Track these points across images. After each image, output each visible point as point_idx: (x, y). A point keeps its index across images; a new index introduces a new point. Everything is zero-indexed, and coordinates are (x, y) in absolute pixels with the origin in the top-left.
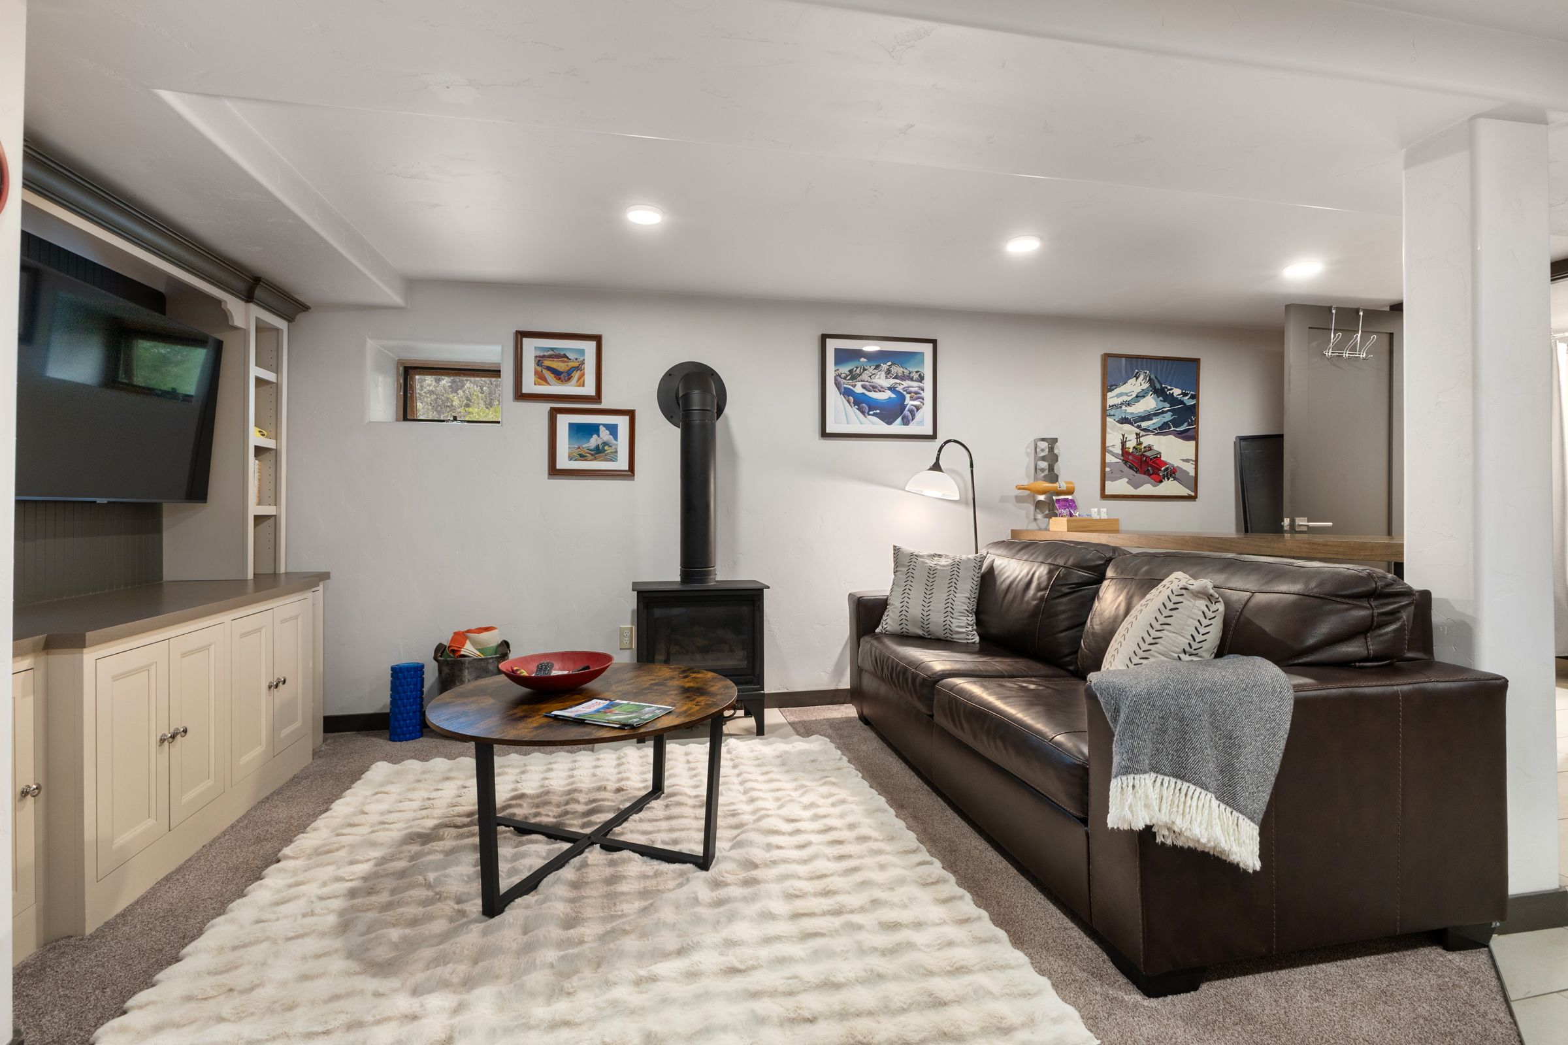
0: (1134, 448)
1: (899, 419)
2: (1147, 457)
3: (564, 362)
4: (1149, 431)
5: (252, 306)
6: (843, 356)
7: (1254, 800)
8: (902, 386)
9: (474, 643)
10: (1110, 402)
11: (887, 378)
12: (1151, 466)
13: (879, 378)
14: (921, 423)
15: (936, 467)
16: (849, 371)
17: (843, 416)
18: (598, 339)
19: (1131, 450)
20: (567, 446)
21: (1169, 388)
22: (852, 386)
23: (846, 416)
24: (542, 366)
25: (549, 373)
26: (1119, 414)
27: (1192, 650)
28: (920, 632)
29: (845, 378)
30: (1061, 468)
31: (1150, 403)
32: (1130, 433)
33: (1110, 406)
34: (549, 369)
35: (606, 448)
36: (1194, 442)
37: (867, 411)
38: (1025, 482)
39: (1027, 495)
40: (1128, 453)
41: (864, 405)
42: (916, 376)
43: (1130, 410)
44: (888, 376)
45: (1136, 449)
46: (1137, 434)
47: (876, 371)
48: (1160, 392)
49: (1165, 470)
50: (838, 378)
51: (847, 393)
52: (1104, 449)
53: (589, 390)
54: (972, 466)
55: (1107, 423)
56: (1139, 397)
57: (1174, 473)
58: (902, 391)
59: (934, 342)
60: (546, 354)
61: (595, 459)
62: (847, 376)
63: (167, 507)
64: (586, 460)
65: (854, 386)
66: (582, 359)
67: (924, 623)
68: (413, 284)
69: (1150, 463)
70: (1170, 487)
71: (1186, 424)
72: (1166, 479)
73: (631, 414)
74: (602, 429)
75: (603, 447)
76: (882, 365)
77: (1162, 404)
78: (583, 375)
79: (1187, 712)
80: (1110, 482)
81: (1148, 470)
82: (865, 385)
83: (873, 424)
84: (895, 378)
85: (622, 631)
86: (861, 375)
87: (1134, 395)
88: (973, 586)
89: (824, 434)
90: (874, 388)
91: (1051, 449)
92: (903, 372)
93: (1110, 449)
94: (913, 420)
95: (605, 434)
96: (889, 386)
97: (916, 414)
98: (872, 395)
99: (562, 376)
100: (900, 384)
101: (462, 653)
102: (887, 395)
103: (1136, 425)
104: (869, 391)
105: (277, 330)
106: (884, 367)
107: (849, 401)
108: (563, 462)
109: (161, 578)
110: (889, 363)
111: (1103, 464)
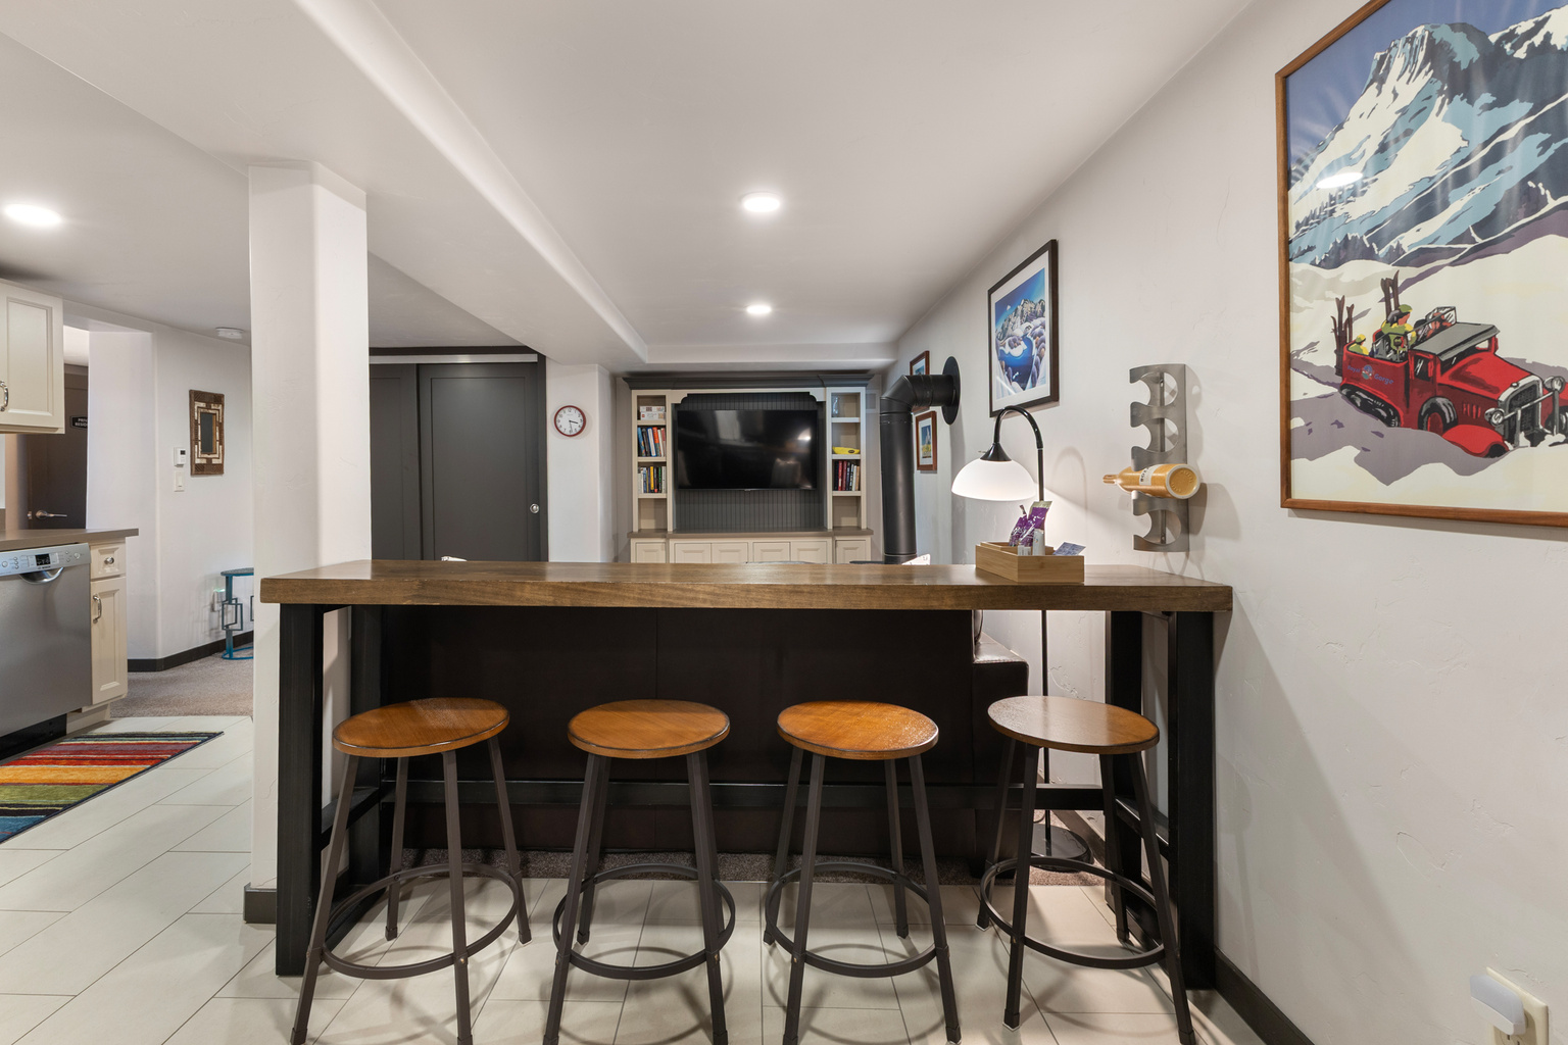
0: (1378, 336)
2: (1430, 356)
4: (1432, 255)
5: (825, 388)
6: (999, 311)
10: (1300, 209)
12: (1448, 390)
15: (997, 453)
16: (1002, 328)
17: (1000, 388)
18: (926, 355)
19: (1366, 348)
21: (1524, 27)
26: (1324, 240)
32: (1361, 287)
33: (1298, 226)
40: (1362, 360)
42: (1038, 310)
44: (1022, 321)
45: (1387, 338)
46: (1386, 283)
47: (1015, 319)
49: (1514, 401)
52: (1288, 361)
54: (1040, 445)
55: (1293, 279)
56: (1389, 145)
59: (1052, 245)
68: (897, 345)
69: (1444, 379)
72: (1522, 436)
76: (1018, 307)
77: (1483, 123)
80: (1304, 461)
81: (1435, 408)
87: (1372, 149)
89: (993, 412)
92: (1031, 308)
93: (1305, 357)
103: (1382, 252)
106: (1020, 309)
110: (1023, 302)
111: (1287, 409)
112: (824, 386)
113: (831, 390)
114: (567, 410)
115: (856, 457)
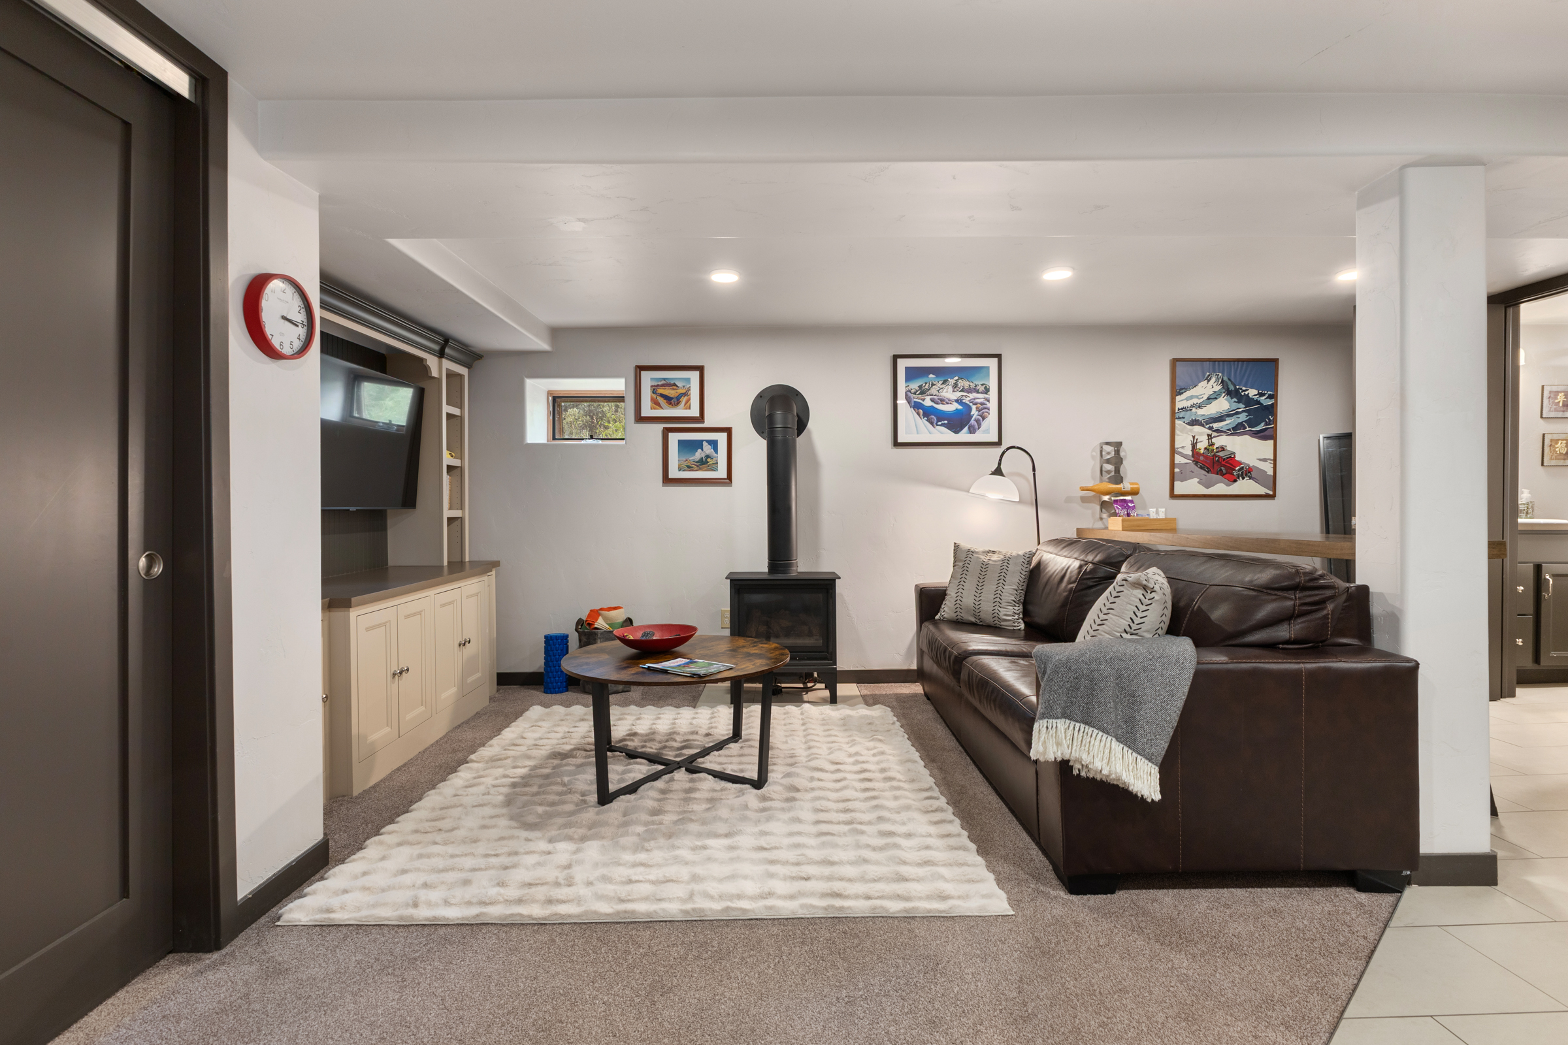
0: (1205, 448)
1: (966, 429)
2: (1219, 457)
3: (674, 389)
4: (1222, 431)
5: (444, 360)
6: (912, 373)
7: (1152, 745)
8: (968, 399)
9: (605, 619)
10: (1179, 405)
11: (954, 391)
12: (1224, 466)
13: (947, 392)
14: (987, 431)
15: (998, 472)
16: (919, 387)
17: (913, 427)
18: (701, 369)
19: (1202, 451)
20: (677, 459)
21: (1244, 389)
22: (921, 400)
23: (917, 427)
24: (656, 394)
25: (662, 399)
26: (1189, 417)
27: (1132, 631)
28: (973, 619)
29: (915, 393)
30: (1127, 468)
31: (1223, 404)
32: (1201, 434)
33: (1179, 409)
34: (662, 396)
35: (709, 460)
36: (1272, 441)
37: (935, 422)
38: (1090, 484)
39: (1091, 495)
40: (1199, 454)
41: (933, 417)
42: (982, 389)
43: (1200, 412)
44: (955, 390)
45: (1208, 450)
46: (1208, 435)
47: (943, 386)
48: (1234, 394)
49: (1239, 470)
50: (909, 393)
51: (917, 406)
52: (1173, 451)
53: (694, 412)
54: (1034, 470)
55: (1176, 425)
56: (1210, 399)
57: (1249, 472)
58: (968, 403)
59: (999, 356)
60: (660, 383)
61: (700, 469)
62: (917, 391)
63: (389, 512)
64: (693, 471)
65: (923, 400)
66: (688, 386)
67: (976, 612)
68: (556, 333)
69: (1223, 463)
70: (1244, 486)
71: (1263, 424)
72: (1241, 478)
73: (728, 431)
74: (705, 444)
75: (706, 459)
76: (949, 379)
77: (1235, 406)
78: (689, 400)
79: (1096, 675)
80: (1179, 482)
81: (1221, 470)
82: (933, 398)
83: (941, 433)
84: (962, 391)
85: (723, 612)
86: (930, 389)
87: (1205, 397)
88: (1021, 579)
89: (896, 444)
90: (942, 401)
91: (1117, 452)
92: (970, 385)
93: (1180, 450)
94: (979, 428)
95: (708, 449)
96: (956, 398)
97: (982, 423)
98: (941, 407)
99: (672, 401)
100: (966, 396)
101: (596, 626)
102: (954, 407)
103: (1207, 426)
104: (937, 404)
105: (461, 376)
106: (952, 381)
107: (918, 414)
108: (674, 473)
109: (387, 564)
110: (956, 378)
111: (1173, 465)
112: (435, 353)
113: (447, 364)
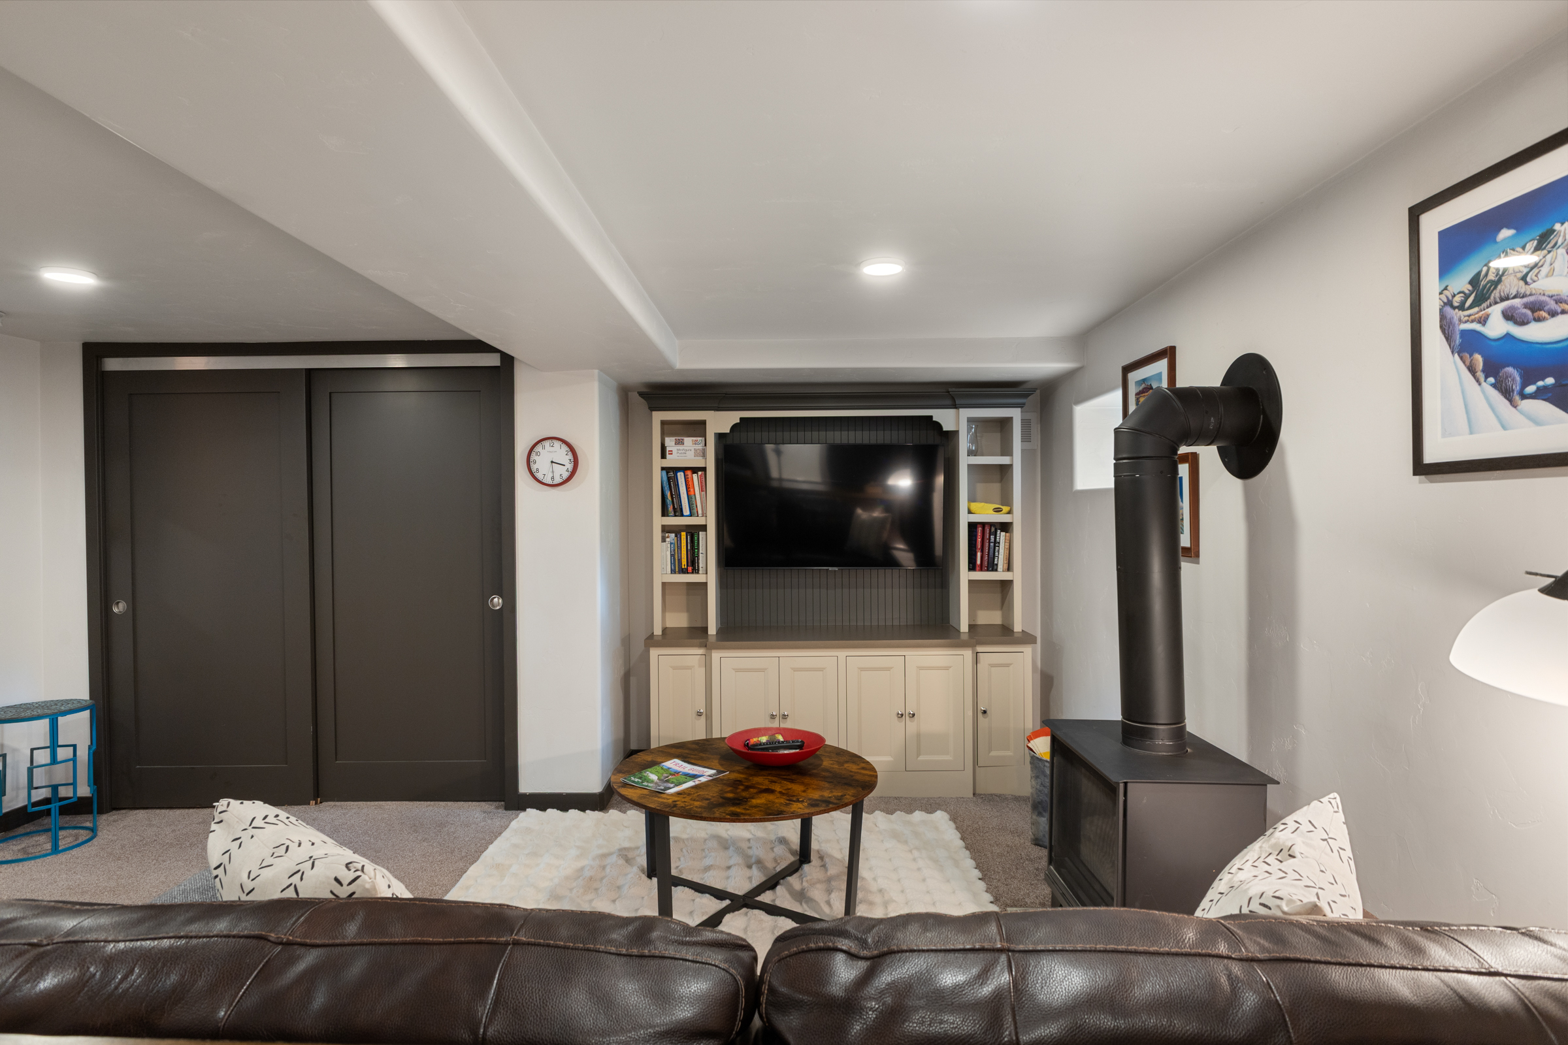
5: (961, 410)
13: (1551, 273)
16: (1470, 282)
18: (1171, 353)
22: (1479, 322)
23: (1467, 412)
29: (1461, 307)
37: (1517, 388)
41: (1510, 370)
50: (1448, 309)
51: (1468, 346)
60: (1141, 388)
62: (1467, 297)
65: (1483, 321)
73: (1192, 459)
76: (1557, 227)
82: (1512, 308)
83: (1537, 422)
86: (1502, 280)
89: (1421, 468)
90: (1538, 309)
98: (1537, 331)
104: (1522, 323)
105: (1004, 421)
107: (1472, 370)
109: (948, 622)
112: (955, 406)
113: (966, 413)
114: (547, 443)
115: (1002, 518)
